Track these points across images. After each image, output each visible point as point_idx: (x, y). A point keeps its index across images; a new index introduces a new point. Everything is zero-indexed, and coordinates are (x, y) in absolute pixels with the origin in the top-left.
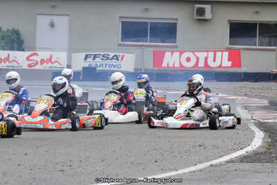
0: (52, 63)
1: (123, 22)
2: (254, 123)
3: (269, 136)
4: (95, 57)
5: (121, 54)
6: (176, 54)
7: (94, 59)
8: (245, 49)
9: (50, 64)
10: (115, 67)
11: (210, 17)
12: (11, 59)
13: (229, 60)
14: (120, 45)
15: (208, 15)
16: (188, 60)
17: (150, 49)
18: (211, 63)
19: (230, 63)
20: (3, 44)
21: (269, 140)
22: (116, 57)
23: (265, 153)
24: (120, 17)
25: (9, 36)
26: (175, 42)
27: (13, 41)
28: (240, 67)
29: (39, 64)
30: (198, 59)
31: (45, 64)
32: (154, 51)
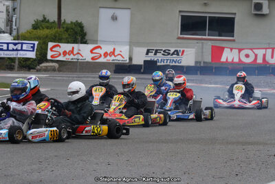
0: (115, 56)
1: (182, 16)
4: (156, 52)
7: (155, 54)
9: (113, 57)
10: (175, 62)
11: (268, 12)
12: (75, 52)
14: (179, 38)
15: (265, 10)
16: (247, 56)
17: (210, 44)
18: (268, 58)
20: (67, 36)
22: (176, 52)
24: (180, 11)
25: (72, 29)
26: (233, 36)
27: (76, 33)
29: (103, 57)
30: (256, 55)
31: (108, 56)
32: (212, 46)
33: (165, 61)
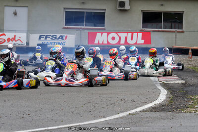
0: (16, 41)
1: (66, 12)
2: (160, 84)
3: (171, 93)
4: (46, 37)
5: (65, 35)
6: (105, 35)
7: (46, 39)
8: (153, 31)
9: (14, 42)
10: (59, 43)
11: (129, 8)
13: (142, 39)
14: (64, 28)
15: (127, 7)
16: (113, 38)
17: (86, 31)
18: (129, 41)
19: (143, 41)
21: (171, 96)
22: (61, 37)
23: (168, 105)
24: (64, 8)
26: (104, 26)
28: (150, 44)
29: (6, 41)
30: (120, 38)
31: (11, 41)
32: (89, 33)
33: (53, 44)
